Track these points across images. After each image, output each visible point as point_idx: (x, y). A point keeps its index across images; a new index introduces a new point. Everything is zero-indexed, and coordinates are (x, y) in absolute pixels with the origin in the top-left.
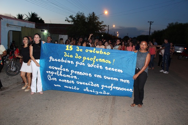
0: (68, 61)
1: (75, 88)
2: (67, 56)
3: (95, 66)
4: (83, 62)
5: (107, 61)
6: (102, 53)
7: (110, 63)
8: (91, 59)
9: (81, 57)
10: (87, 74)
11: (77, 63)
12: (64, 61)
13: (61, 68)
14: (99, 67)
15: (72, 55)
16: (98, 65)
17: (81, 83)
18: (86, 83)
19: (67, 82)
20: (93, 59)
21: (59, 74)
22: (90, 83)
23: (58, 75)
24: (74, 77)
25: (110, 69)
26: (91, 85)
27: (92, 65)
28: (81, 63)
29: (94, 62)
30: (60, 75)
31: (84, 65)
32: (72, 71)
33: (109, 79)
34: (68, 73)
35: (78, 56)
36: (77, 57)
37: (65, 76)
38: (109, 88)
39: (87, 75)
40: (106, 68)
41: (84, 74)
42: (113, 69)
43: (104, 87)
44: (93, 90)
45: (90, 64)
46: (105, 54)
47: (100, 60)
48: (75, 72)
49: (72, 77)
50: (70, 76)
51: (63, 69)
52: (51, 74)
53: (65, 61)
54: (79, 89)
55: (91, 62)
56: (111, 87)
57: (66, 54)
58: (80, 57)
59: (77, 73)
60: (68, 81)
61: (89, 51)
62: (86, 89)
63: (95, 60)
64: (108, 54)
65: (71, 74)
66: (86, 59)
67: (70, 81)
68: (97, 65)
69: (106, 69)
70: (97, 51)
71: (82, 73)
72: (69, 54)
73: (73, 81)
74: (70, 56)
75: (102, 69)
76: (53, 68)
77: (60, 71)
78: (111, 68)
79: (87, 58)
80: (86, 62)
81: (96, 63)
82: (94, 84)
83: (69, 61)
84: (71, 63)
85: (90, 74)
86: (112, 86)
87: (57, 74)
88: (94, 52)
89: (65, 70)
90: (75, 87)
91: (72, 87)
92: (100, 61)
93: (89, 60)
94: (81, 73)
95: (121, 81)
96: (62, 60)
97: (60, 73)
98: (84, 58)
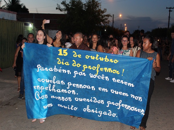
0: (63, 70)
1: (71, 108)
2: (61, 64)
3: (99, 77)
4: (83, 72)
5: (114, 71)
6: (108, 60)
7: (118, 73)
8: (94, 68)
9: (80, 65)
10: (88, 87)
11: (76, 73)
12: (57, 70)
13: (54, 80)
14: (105, 78)
15: (68, 63)
16: (103, 75)
17: (81, 100)
18: (87, 99)
19: (62, 100)
20: (96, 69)
21: (51, 88)
22: (93, 99)
23: (50, 90)
24: (72, 92)
25: (118, 81)
26: (94, 101)
27: (96, 76)
28: (81, 73)
29: (98, 71)
30: (53, 89)
31: (85, 75)
32: (70, 84)
33: (117, 93)
34: (64, 87)
35: (76, 64)
36: (74, 65)
37: (60, 92)
38: (116, 105)
39: (90, 88)
40: (114, 79)
41: (85, 87)
42: (122, 81)
43: (110, 104)
44: (95, 110)
45: (92, 75)
46: (112, 62)
47: (106, 69)
48: (73, 84)
49: (69, 92)
50: (67, 91)
51: (57, 82)
52: (41, 90)
53: (59, 70)
54: (77, 108)
55: (94, 72)
56: (120, 105)
57: (60, 61)
58: (78, 65)
59: (76, 86)
60: (63, 98)
61: (90, 57)
62: (86, 108)
63: (99, 69)
64: (116, 61)
65: (67, 88)
66: (86, 67)
67: (67, 98)
68: (101, 76)
69: (114, 81)
70: (100, 58)
71: (83, 86)
72: (63, 60)
73: (69, 98)
74: (66, 63)
75: (108, 80)
76: (43, 80)
77: (53, 84)
78: (120, 81)
79: (88, 66)
80: (88, 71)
81: (100, 73)
82: (97, 100)
83: (65, 70)
84: (67, 72)
85: (93, 87)
86: (120, 103)
87: (48, 89)
88: (97, 59)
89: (59, 83)
90: (72, 106)
91: (68, 107)
92: (106, 71)
93: (90, 69)
94: (81, 85)
95: (132, 97)
96: (55, 69)
97: (53, 88)
98: (85, 67)
